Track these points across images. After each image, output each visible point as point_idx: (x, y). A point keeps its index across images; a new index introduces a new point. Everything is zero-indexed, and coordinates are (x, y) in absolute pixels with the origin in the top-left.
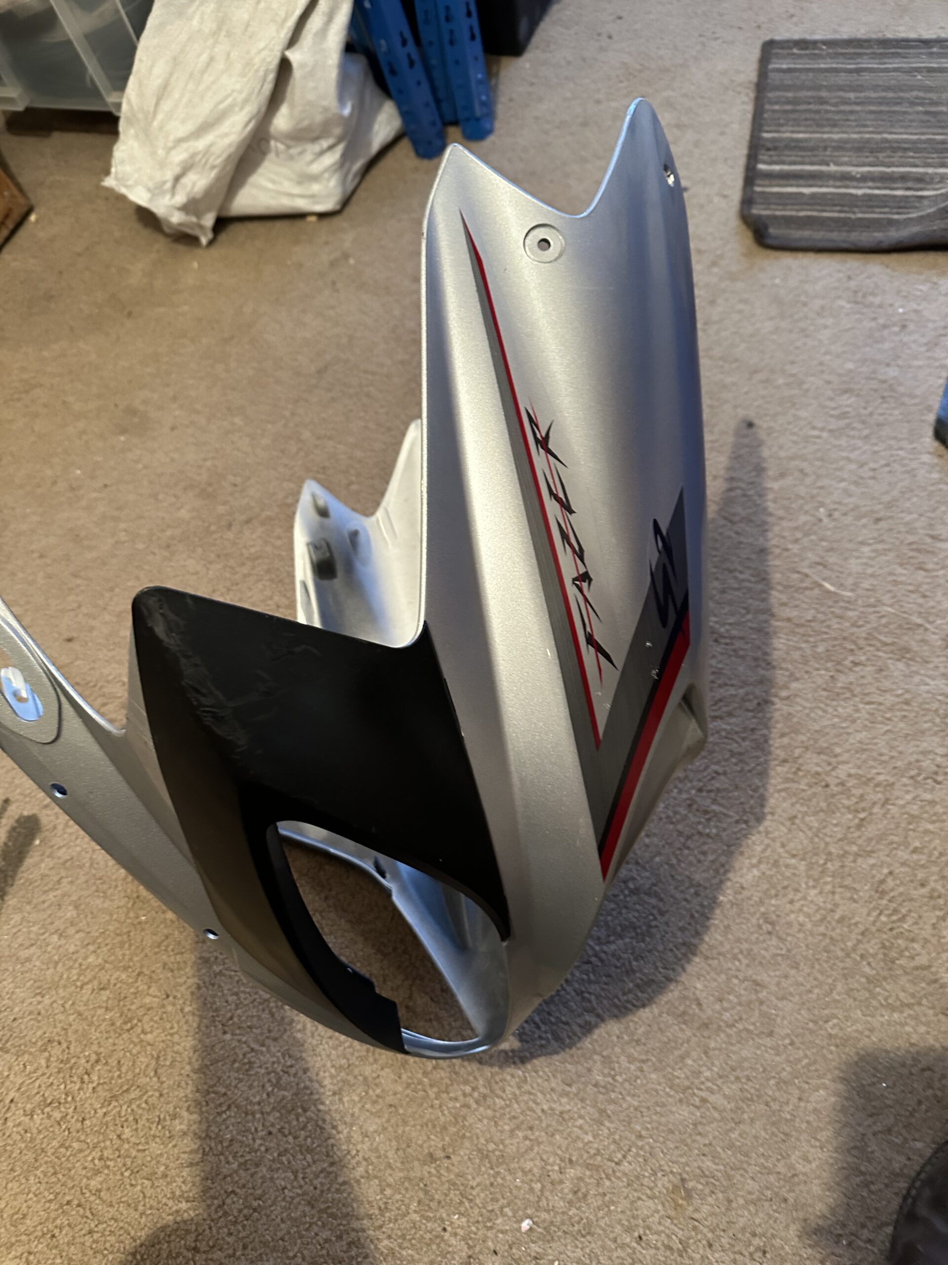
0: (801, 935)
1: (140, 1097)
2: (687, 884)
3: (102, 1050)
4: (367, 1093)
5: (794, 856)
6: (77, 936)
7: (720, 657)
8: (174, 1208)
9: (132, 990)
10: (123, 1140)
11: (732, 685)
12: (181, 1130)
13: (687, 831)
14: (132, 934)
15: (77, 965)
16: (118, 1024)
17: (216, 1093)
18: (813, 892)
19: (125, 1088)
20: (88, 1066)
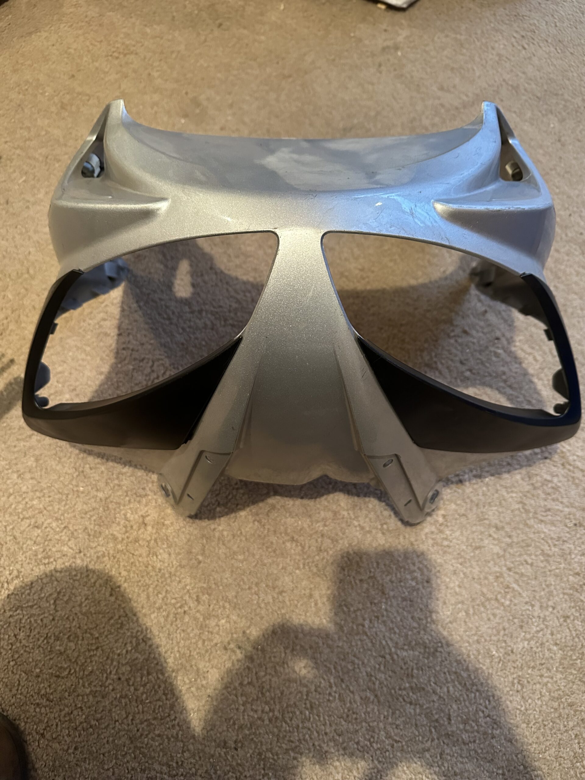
0: (539, 703)
1: (39, 615)
2: (473, 632)
3: (23, 570)
4: (196, 680)
5: (556, 644)
6: (31, 481)
7: (561, 478)
8: (37, 701)
9: (57, 537)
10: (17, 639)
11: (562, 503)
12: (59, 650)
13: (490, 595)
14: (70, 496)
15: (24, 502)
16: (40, 556)
17: (92, 634)
18: (559, 676)
19: (30, 604)
20: (10, 578)
